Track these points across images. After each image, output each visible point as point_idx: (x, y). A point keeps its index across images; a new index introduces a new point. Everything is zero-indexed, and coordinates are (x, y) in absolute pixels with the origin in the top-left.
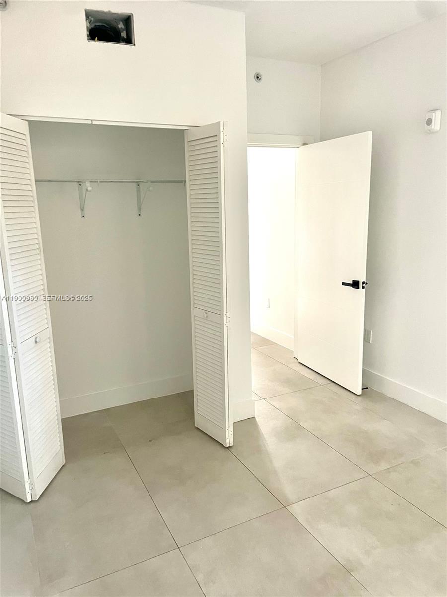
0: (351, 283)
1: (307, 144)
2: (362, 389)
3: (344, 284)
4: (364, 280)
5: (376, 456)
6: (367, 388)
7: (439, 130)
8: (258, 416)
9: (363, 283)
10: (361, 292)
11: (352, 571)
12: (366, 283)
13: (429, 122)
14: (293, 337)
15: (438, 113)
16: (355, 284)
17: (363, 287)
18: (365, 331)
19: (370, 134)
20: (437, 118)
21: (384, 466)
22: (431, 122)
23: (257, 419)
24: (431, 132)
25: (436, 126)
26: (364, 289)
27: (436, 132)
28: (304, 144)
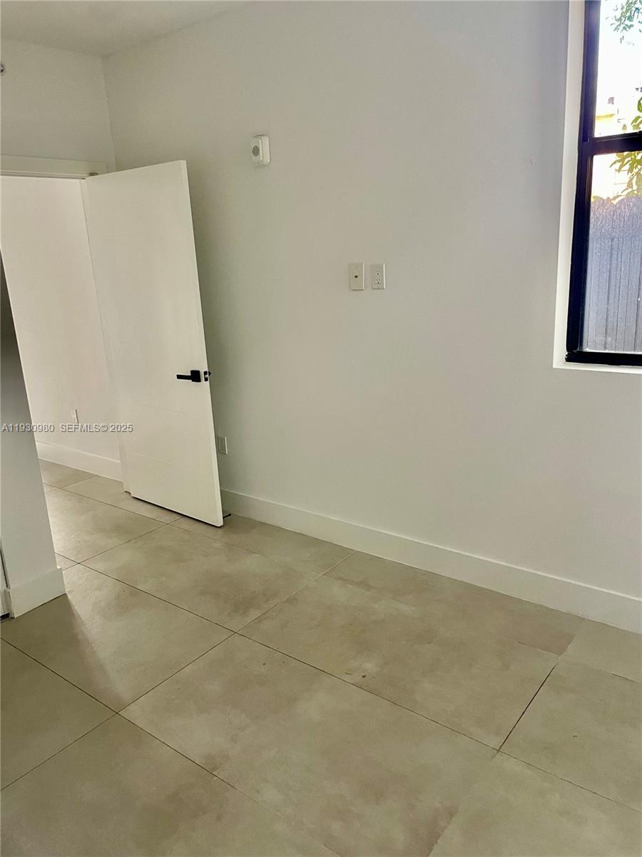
0: (190, 374)
1: (97, 174)
2: (224, 518)
3: (179, 377)
4: (207, 370)
5: (242, 604)
6: (230, 515)
7: (270, 163)
8: (70, 592)
9: (205, 373)
10: (205, 386)
11: (215, 769)
12: (210, 374)
13: (256, 151)
14: (119, 462)
15: (266, 140)
16: (195, 376)
17: (206, 380)
18: (217, 438)
19: (183, 163)
20: (264, 145)
21: (254, 614)
22: (259, 150)
23: (70, 596)
24: (261, 166)
25: (265, 155)
26: (208, 382)
27: (267, 166)
28: (92, 174)
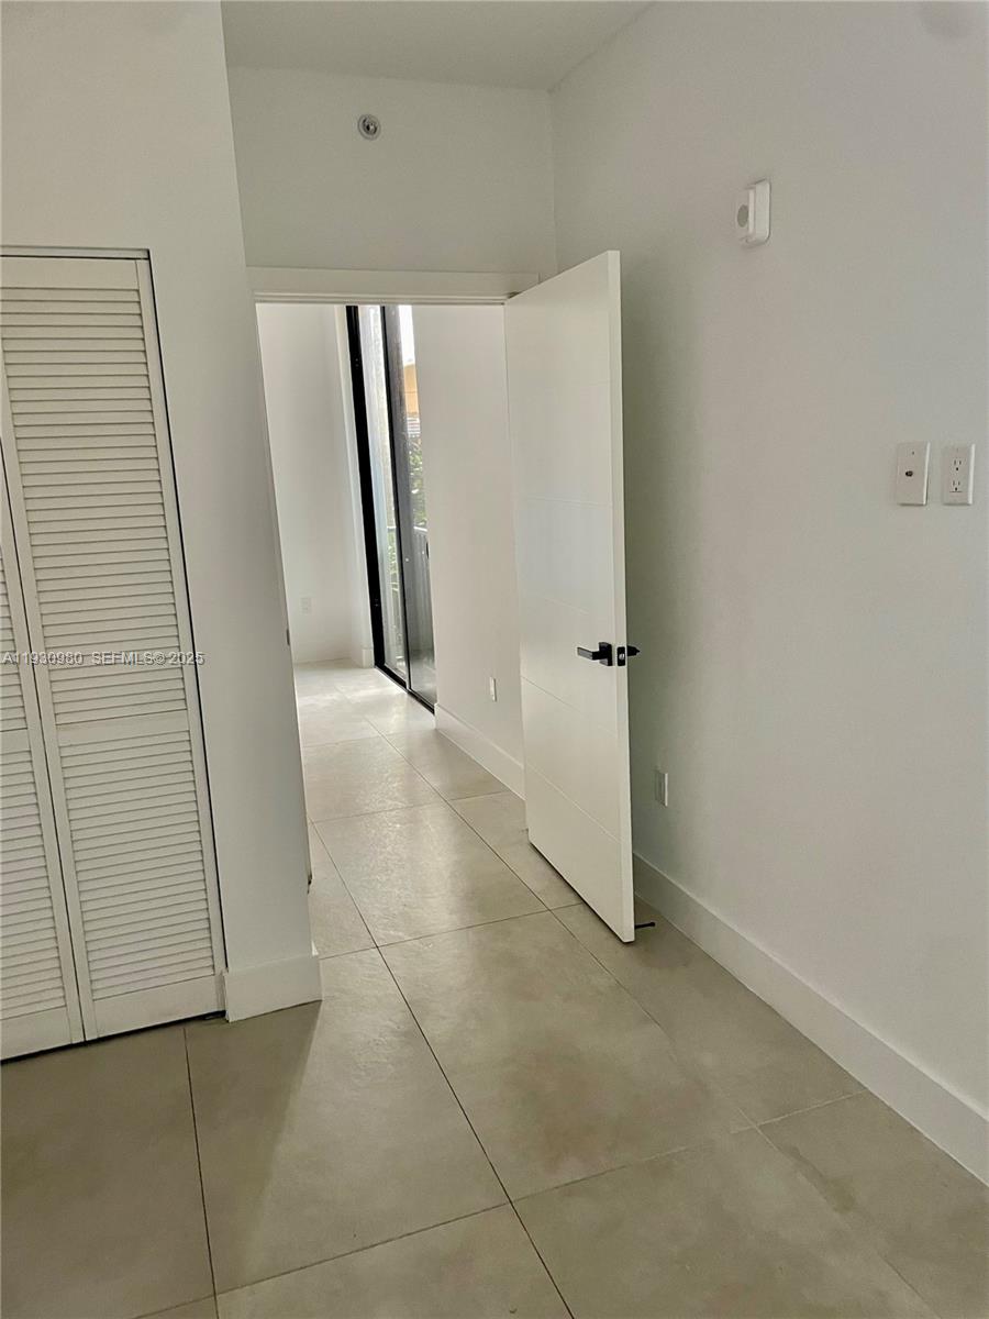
0: (597, 649)
1: (517, 294)
2: (636, 927)
3: (581, 652)
4: (624, 645)
6: (652, 924)
7: (769, 237)
9: (621, 650)
10: (618, 673)
12: (629, 653)
13: (743, 215)
15: (763, 190)
16: (604, 653)
17: (621, 663)
19: (615, 256)
20: (759, 202)
23: (325, 1007)
24: (753, 245)
25: (758, 225)
26: (625, 668)
27: (759, 244)
28: (511, 295)
